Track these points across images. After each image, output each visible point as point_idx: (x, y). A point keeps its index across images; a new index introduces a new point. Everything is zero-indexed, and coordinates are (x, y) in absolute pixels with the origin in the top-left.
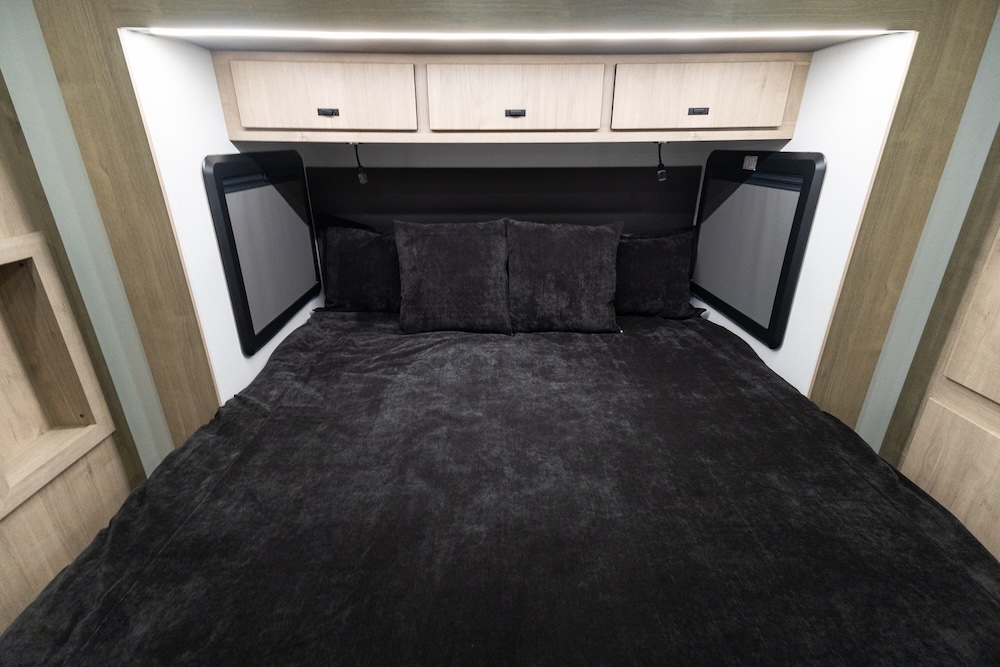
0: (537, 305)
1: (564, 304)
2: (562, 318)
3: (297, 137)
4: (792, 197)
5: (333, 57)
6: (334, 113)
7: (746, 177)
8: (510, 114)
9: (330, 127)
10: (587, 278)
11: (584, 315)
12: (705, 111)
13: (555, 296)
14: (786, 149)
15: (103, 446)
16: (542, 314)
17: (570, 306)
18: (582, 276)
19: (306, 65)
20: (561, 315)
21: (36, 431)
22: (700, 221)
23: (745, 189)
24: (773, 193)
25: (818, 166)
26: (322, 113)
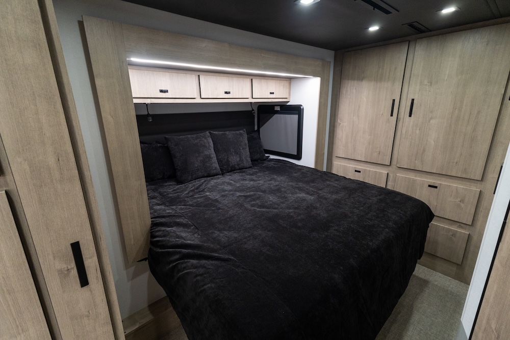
1: (238, 159)
2: (238, 165)
4: (296, 117)
6: (166, 91)
7: (277, 112)
9: (164, 97)
10: (243, 149)
11: (244, 162)
13: (235, 157)
14: (288, 104)
16: (232, 165)
17: (240, 160)
18: (241, 148)
19: (155, 72)
22: (259, 127)
23: (276, 116)
24: (288, 117)
25: (302, 107)
26: (161, 91)
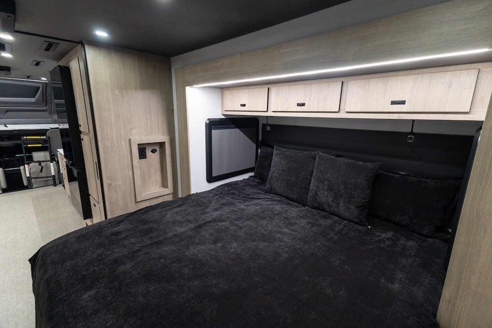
0: (317, 195)
1: (330, 199)
3: (235, 113)
5: (245, 87)
8: (299, 105)
11: (341, 208)
12: (403, 103)
15: (169, 195)
16: (319, 201)
17: (334, 201)
20: (328, 205)
21: (158, 186)
26: (242, 105)
